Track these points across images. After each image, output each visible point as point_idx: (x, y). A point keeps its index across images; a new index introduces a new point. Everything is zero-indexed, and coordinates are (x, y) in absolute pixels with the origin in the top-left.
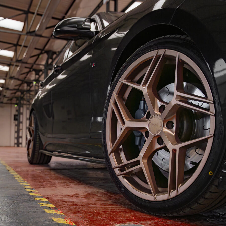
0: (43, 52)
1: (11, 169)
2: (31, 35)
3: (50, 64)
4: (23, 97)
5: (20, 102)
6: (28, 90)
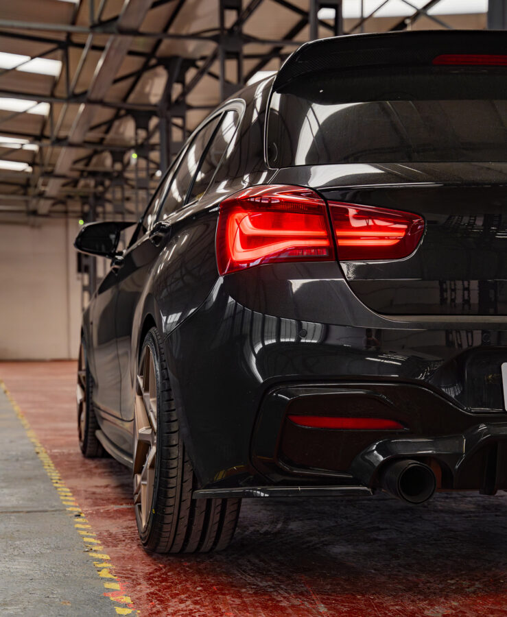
0: (153, 62)
1: (42, 450)
2: (105, 33)
3: (177, 101)
4: (103, 193)
5: (93, 208)
6: (115, 174)
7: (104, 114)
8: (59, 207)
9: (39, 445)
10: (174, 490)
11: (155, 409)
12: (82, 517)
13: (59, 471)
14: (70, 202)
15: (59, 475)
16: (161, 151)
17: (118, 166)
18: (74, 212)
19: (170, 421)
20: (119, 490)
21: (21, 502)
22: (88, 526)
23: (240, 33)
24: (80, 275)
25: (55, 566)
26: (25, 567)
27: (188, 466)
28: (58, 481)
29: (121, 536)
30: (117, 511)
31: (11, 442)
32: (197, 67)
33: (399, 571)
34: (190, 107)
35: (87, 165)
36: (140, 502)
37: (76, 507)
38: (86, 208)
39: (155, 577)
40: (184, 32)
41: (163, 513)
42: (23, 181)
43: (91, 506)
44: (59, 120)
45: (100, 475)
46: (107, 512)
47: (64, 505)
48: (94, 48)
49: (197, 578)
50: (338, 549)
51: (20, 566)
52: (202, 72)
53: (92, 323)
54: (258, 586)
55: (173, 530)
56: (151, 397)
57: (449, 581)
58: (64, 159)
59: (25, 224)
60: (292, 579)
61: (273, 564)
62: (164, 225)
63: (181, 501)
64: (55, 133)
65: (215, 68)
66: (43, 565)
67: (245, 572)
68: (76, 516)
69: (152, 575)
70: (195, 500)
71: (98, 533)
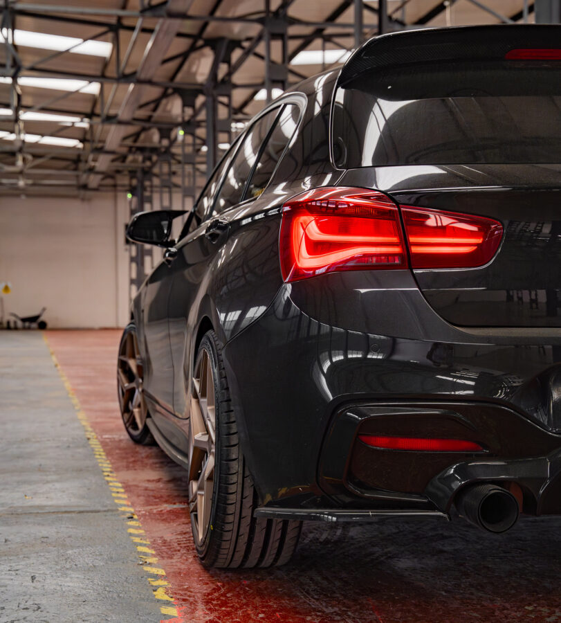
0: (200, 43)
1: (93, 436)
2: (155, 16)
3: (223, 81)
4: (151, 168)
5: (141, 182)
6: (163, 150)
7: (152, 93)
8: (109, 181)
9: (90, 429)
10: (233, 506)
11: (213, 419)
12: (135, 520)
13: (110, 461)
14: (118, 177)
15: (110, 466)
16: (207, 127)
17: (165, 142)
18: (123, 186)
19: (229, 434)
20: (171, 485)
21: (73, 500)
22: (141, 531)
23: (285, 15)
24: (128, 247)
25: (109, 584)
26: (77, 585)
27: (248, 482)
28: (110, 474)
29: (176, 544)
30: (170, 512)
31: (62, 425)
32: (243, 48)
33: (472, 594)
34: (235, 86)
35: (135, 141)
36: (196, 511)
37: (128, 506)
38: (134, 182)
39: (214, 600)
40: (230, 15)
41: (222, 530)
42: (75, 157)
43: (144, 505)
44: (109, 98)
45: (153, 467)
46: (160, 513)
47: (117, 505)
48: (144, 30)
49: (257, 601)
50: (404, 564)
51: (74, 583)
52: (248, 52)
53: (143, 311)
54: (324, 612)
55: (232, 548)
56: (209, 405)
57: (526, 607)
58: (114, 136)
59: (75, 197)
60: (359, 604)
61: (338, 583)
62: (222, 223)
63: (240, 518)
64: (105, 111)
65: (261, 49)
66: (96, 582)
67: (309, 594)
68: (129, 518)
69: (210, 597)
70: (256, 519)
71: (152, 540)
